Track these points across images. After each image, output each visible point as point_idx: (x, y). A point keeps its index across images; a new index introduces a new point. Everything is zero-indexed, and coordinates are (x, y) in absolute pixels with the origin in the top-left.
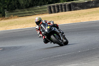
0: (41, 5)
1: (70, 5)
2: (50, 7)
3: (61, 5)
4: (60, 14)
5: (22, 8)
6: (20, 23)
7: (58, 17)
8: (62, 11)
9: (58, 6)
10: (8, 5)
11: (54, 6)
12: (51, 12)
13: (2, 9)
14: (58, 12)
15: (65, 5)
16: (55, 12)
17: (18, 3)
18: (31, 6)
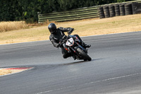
0: (89, 6)
1: (130, 6)
2: (102, 9)
3: (118, 6)
5: (62, 10)
7: (114, 22)
8: (119, 15)
9: (113, 7)
10: (42, 6)
11: (107, 8)
12: (103, 16)
13: (33, 11)
14: (114, 15)
15: (123, 6)
16: (109, 16)
17: (57, 3)
18: (75, 7)
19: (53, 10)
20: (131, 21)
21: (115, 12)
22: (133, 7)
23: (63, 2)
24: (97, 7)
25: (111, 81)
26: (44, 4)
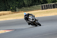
0: (37, 5)
1: (54, 5)
2: (42, 6)
3: (49, 5)
4: (48, 10)
5: (26, 7)
7: (47, 12)
9: (47, 6)
11: (44, 6)
12: (43, 9)
13: (14, 7)
15: (51, 5)
16: (45, 9)
18: (31, 5)
19: (22, 7)
22: (55, 5)
23: (26, 3)
24: (40, 5)
26: (19, 4)
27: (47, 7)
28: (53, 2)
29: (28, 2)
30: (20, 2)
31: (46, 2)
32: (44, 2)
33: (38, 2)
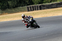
0: (22, 6)
1: (40, 6)
2: (28, 8)
3: (35, 6)
5: (10, 8)
6: (9, 18)
8: (36, 10)
9: (33, 7)
10: (2, 6)
11: (30, 7)
12: (29, 11)
15: (37, 6)
16: (31, 11)
17: (8, 5)
18: (16, 7)
19: (6, 8)
20: (41, 13)
21: (34, 9)
22: (42, 6)
23: (11, 5)
24: (26, 7)
25: (33, 39)
26: (3, 6)
27: (33, 9)
28: (40, 3)
29: (12, 3)
30: (4, 3)
31: (33, 3)
32: (30, 3)
33: (23, 3)
